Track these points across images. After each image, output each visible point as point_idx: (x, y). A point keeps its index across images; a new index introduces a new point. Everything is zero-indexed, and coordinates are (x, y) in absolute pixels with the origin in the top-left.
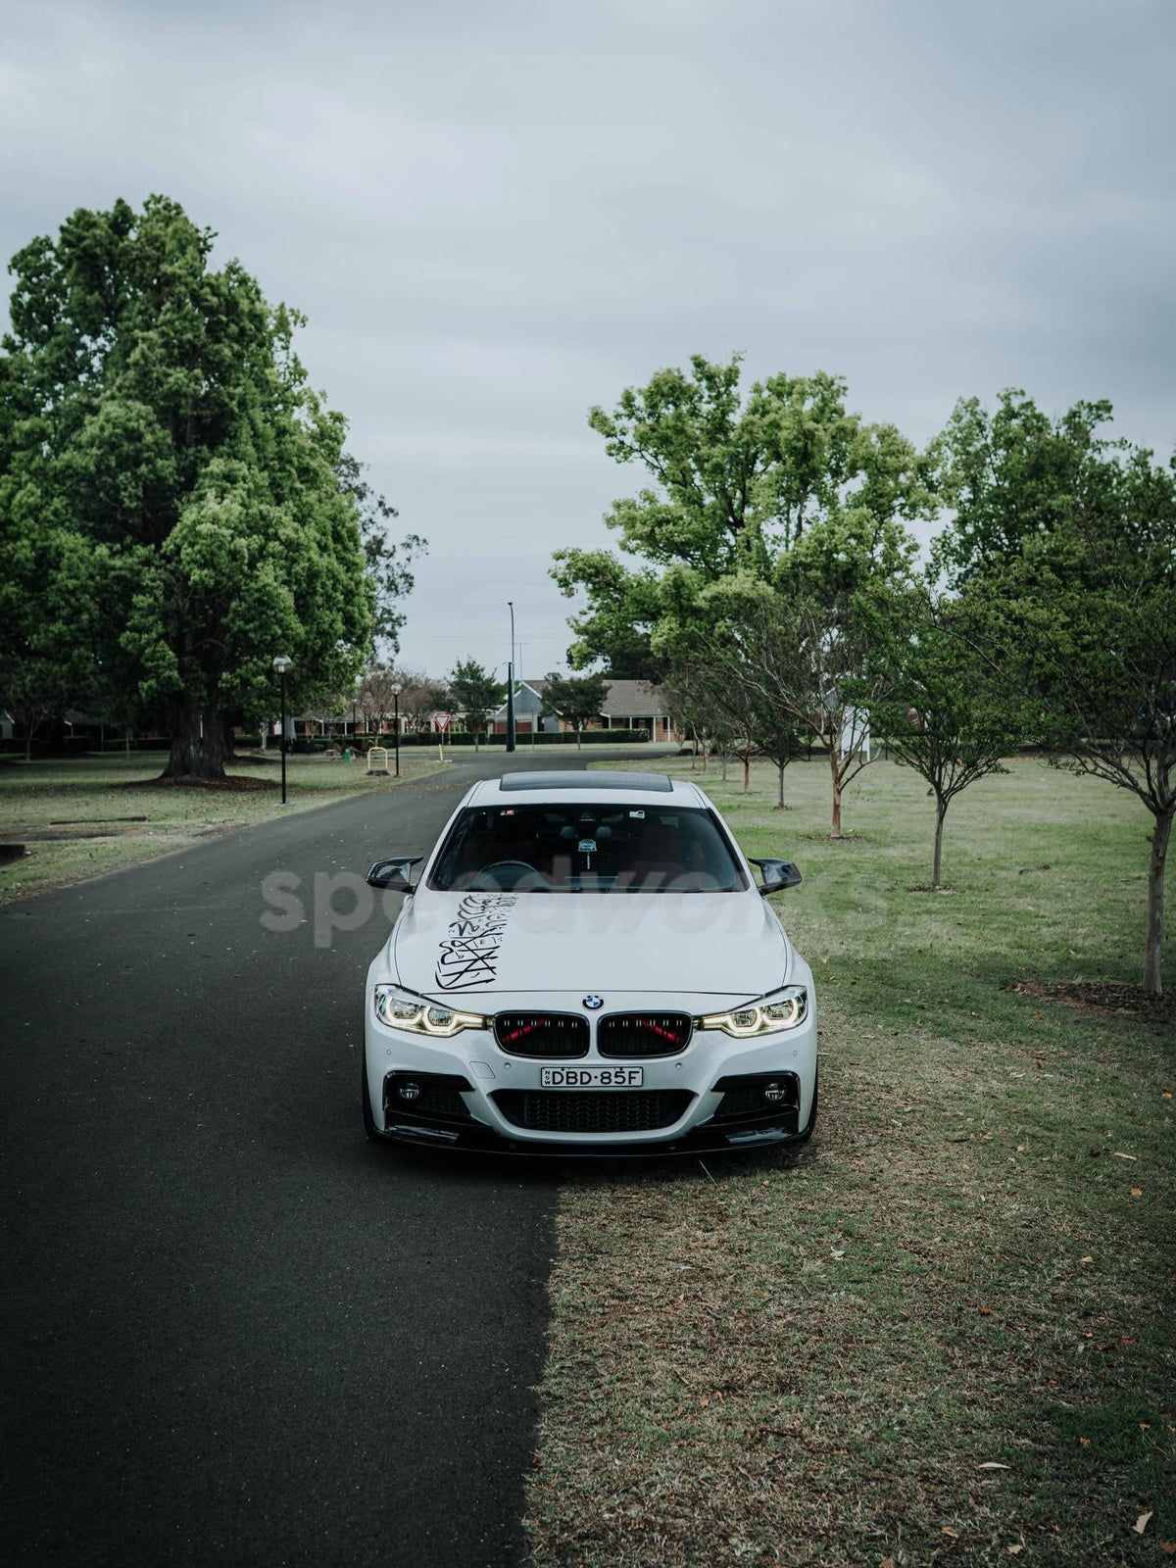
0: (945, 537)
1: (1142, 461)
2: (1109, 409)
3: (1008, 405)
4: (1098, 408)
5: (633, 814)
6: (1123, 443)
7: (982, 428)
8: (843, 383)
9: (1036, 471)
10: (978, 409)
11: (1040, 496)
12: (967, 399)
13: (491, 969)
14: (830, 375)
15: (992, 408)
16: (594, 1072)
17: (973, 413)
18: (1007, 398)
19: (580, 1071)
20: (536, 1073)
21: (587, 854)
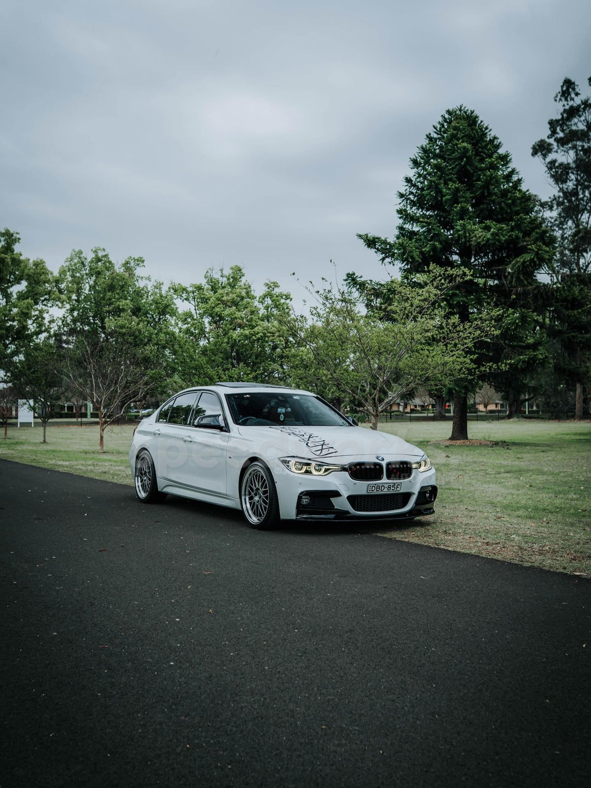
0: (64, 317)
1: (158, 286)
2: (143, 261)
3: (97, 255)
4: (138, 260)
5: (295, 397)
6: (149, 279)
7: (84, 266)
8: (18, 236)
9: (111, 288)
10: (82, 256)
11: (113, 300)
12: (77, 250)
13: (331, 448)
14: (12, 231)
15: (89, 256)
16: (385, 486)
17: (80, 258)
18: (96, 252)
19: (381, 485)
20: (366, 487)
21: (281, 414)
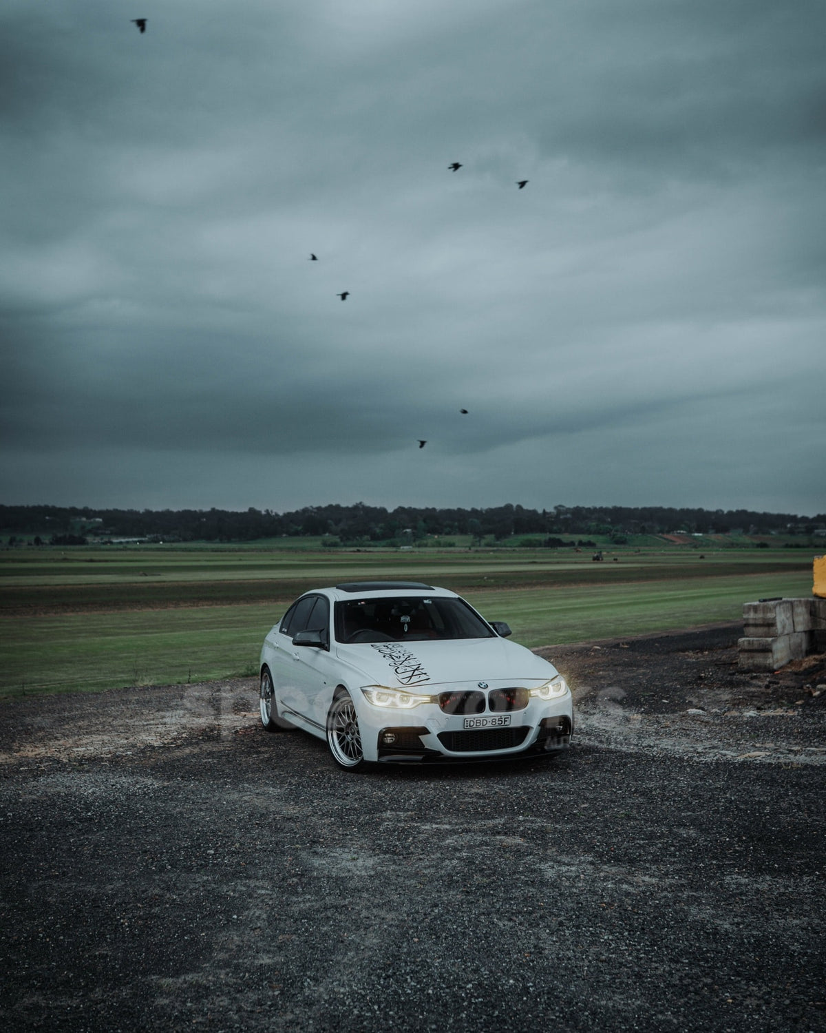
5: (425, 601)
13: (425, 674)
16: (488, 719)
19: (481, 719)
20: (462, 721)
21: (405, 623)
